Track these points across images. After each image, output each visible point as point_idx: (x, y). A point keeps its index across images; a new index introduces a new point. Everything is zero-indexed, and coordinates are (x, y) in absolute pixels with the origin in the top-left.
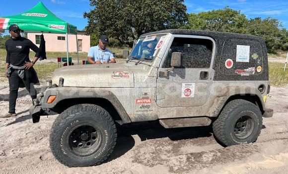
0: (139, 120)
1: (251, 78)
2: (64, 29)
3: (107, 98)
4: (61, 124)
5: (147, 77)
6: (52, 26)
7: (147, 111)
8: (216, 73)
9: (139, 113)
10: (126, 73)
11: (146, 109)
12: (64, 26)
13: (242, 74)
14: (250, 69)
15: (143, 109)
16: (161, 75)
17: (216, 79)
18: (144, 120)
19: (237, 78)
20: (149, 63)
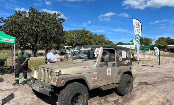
0: (94, 88)
1: (127, 65)
2: (13, 41)
3: (84, 78)
4: (68, 94)
5: (95, 67)
6: (5, 39)
7: (96, 83)
8: (117, 63)
9: (93, 84)
10: (87, 66)
11: (95, 82)
12: (13, 40)
13: (125, 63)
14: (127, 61)
15: (94, 83)
16: (101, 66)
17: (117, 66)
18: (96, 88)
19: (124, 65)
20: (95, 61)
